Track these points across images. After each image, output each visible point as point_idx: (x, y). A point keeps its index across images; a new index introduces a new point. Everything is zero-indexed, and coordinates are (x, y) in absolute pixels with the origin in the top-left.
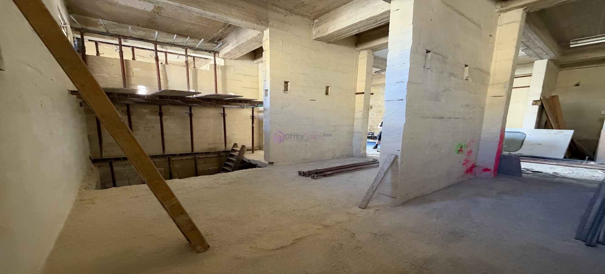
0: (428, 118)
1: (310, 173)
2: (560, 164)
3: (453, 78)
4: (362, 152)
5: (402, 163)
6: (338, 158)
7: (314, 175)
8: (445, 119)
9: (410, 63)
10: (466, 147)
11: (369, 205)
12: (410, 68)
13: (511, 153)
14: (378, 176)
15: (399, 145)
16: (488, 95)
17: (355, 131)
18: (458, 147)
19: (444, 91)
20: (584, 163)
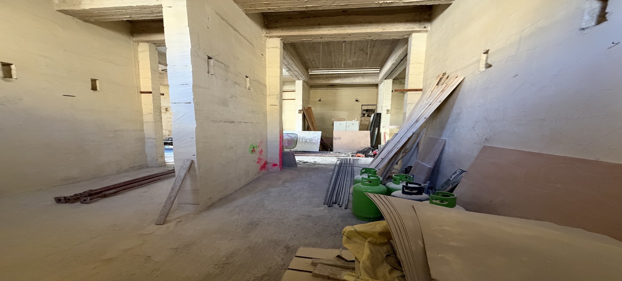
0: (219, 122)
1: (78, 196)
2: (317, 155)
3: (237, 86)
4: (160, 160)
5: (199, 168)
6: (126, 171)
7: (85, 198)
8: (235, 123)
9: (192, 65)
10: (257, 147)
11: (167, 219)
12: (192, 71)
13: (291, 150)
14: (175, 185)
15: (194, 150)
16: (267, 104)
17: (146, 136)
18: (251, 148)
19: (231, 98)
20: (328, 153)
